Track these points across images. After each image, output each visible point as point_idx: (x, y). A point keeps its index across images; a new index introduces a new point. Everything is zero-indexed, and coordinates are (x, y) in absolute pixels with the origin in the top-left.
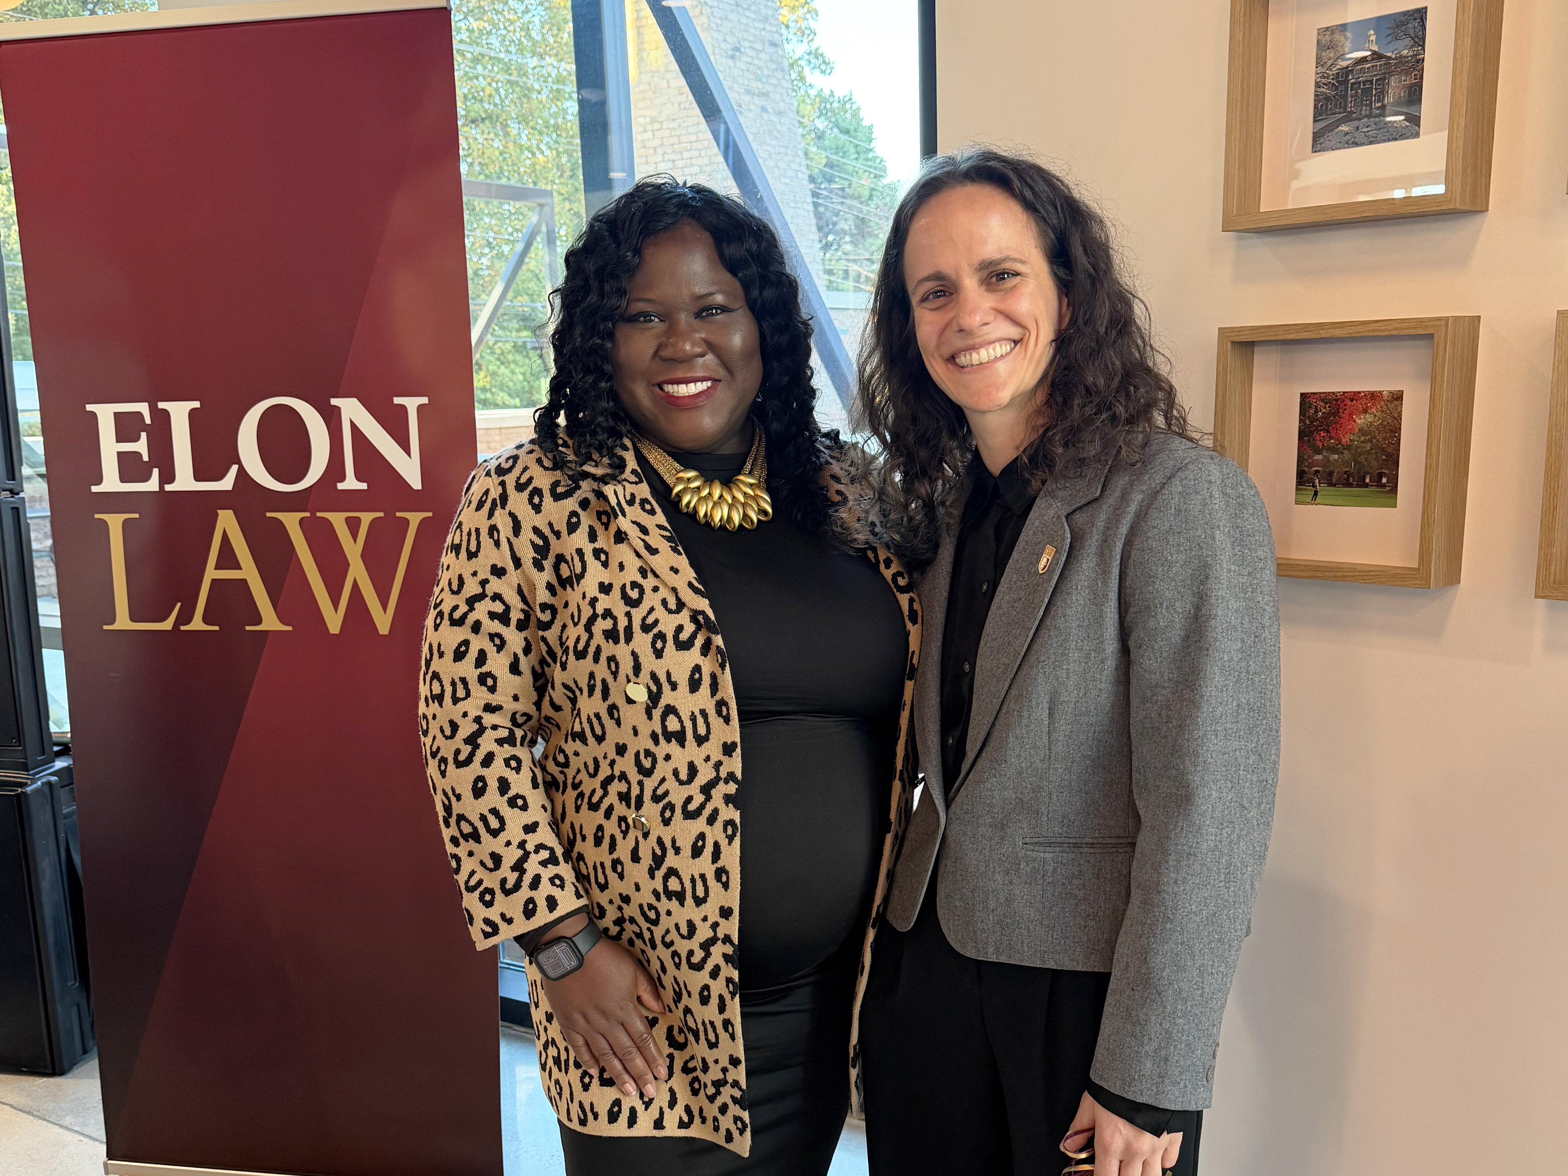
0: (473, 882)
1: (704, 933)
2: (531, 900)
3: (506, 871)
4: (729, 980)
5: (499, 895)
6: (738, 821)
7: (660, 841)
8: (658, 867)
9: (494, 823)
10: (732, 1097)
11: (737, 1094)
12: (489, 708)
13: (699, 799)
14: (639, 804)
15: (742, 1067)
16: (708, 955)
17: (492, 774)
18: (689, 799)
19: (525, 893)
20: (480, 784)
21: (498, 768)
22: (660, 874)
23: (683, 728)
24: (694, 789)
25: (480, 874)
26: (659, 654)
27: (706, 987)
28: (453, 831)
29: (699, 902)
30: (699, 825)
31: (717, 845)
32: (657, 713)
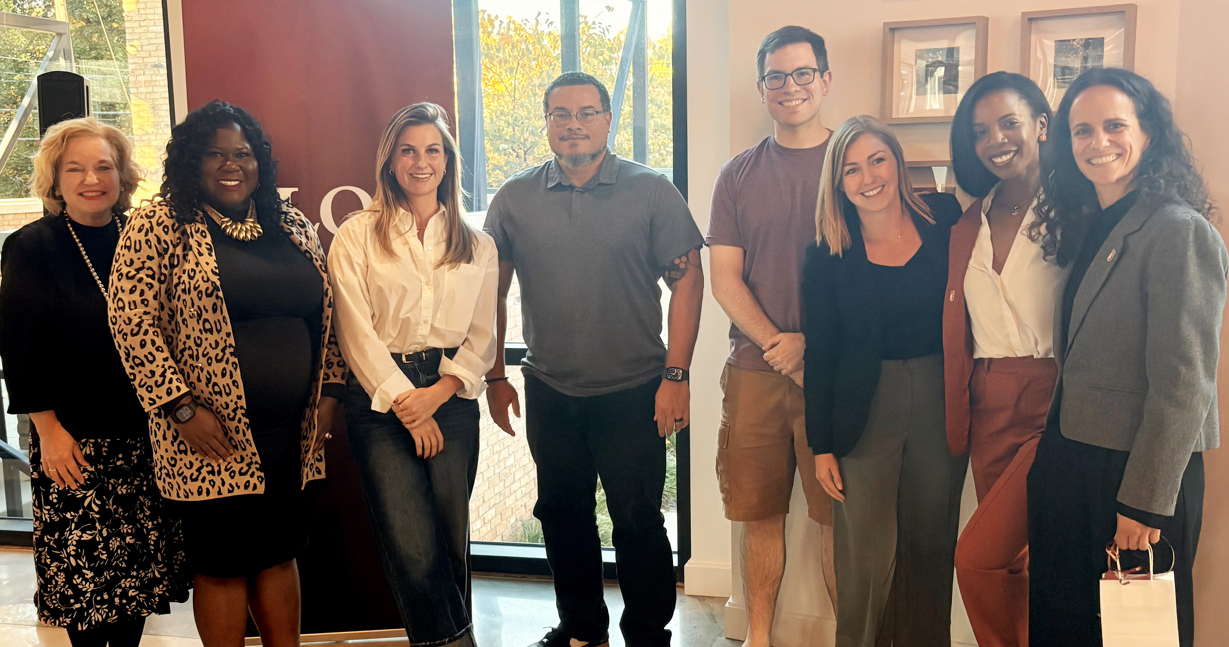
0: (142, 383)
1: (232, 406)
2: (169, 388)
3: (157, 377)
4: (245, 423)
5: (154, 387)
6: (237, 362)
7: (208, 372)
8: (209, 383)
9: (151, 358)
10: (256, 468)
11: (258, 466)
12: (145, 313)
13: (221, 354)
14: (198, 359)
15: (258, 456)
16: (236, 414)
17: (148, 338)
18: (217, 355)
19: (166, 385)
20: (143, 343)
21: (150, 336)
22: (210, 385)
23: (212, 327)
24: (218, 351)
25: (145, 380)
26: (200, 299)
27: (237, 427)
28: (131, 363)
29: (228, 395)
30: (223, 365)
31: (231, 372)
32: (201, 322)
